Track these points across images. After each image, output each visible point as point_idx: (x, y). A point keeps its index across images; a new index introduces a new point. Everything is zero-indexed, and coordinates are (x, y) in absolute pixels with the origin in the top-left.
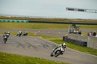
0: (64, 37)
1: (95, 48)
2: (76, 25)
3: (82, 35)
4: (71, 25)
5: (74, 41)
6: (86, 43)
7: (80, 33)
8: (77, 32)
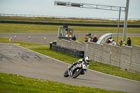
0: (51, 44)
1: (95, 60)
2: (69, 27)
3: (77, 41)
4: (62, 26)
5: (66, 49)
6: (83, 53)
7: (74, 39)
8: (70, 36)
